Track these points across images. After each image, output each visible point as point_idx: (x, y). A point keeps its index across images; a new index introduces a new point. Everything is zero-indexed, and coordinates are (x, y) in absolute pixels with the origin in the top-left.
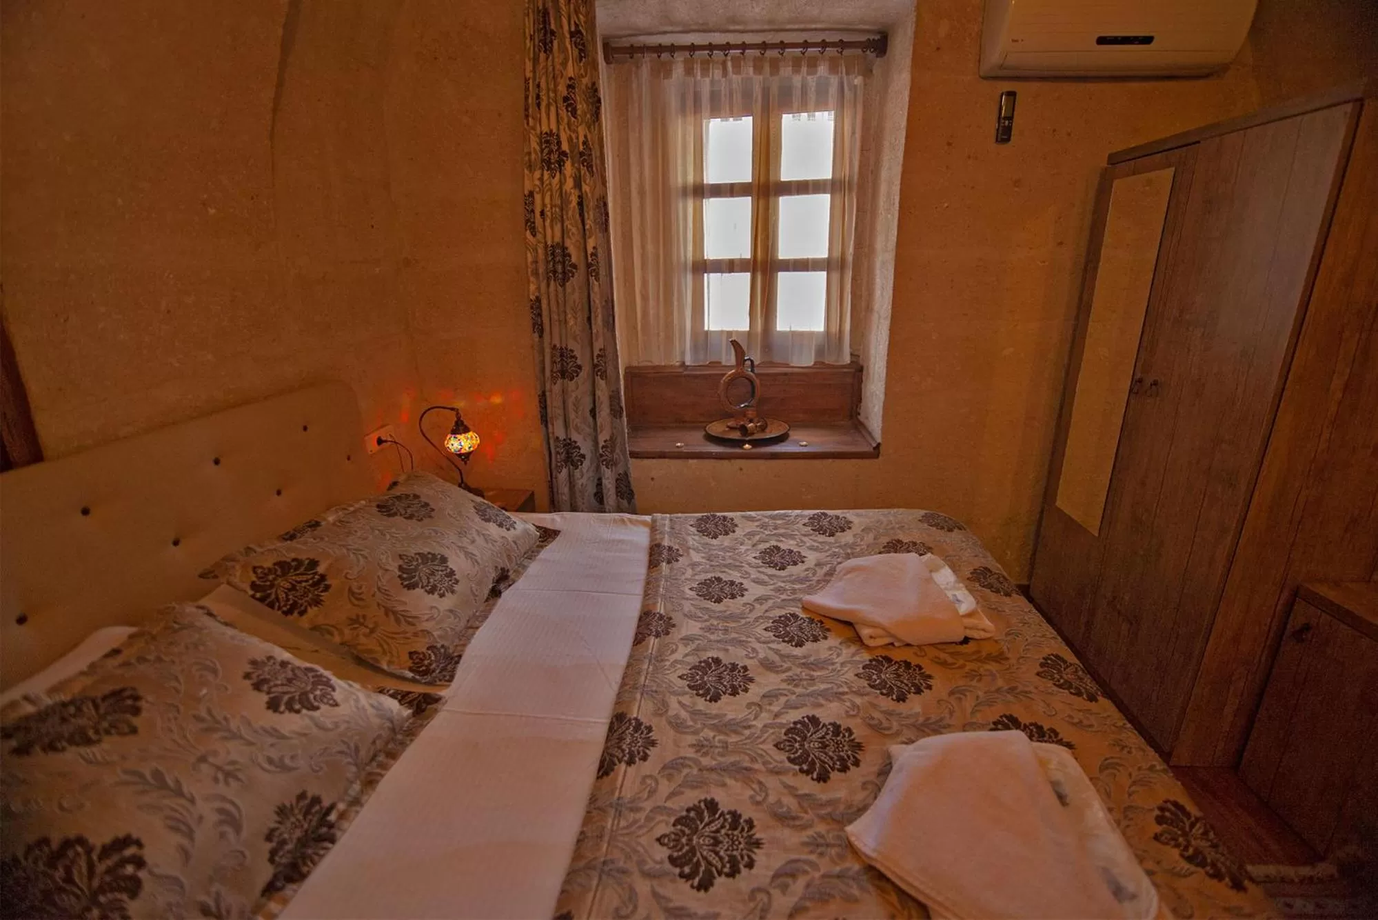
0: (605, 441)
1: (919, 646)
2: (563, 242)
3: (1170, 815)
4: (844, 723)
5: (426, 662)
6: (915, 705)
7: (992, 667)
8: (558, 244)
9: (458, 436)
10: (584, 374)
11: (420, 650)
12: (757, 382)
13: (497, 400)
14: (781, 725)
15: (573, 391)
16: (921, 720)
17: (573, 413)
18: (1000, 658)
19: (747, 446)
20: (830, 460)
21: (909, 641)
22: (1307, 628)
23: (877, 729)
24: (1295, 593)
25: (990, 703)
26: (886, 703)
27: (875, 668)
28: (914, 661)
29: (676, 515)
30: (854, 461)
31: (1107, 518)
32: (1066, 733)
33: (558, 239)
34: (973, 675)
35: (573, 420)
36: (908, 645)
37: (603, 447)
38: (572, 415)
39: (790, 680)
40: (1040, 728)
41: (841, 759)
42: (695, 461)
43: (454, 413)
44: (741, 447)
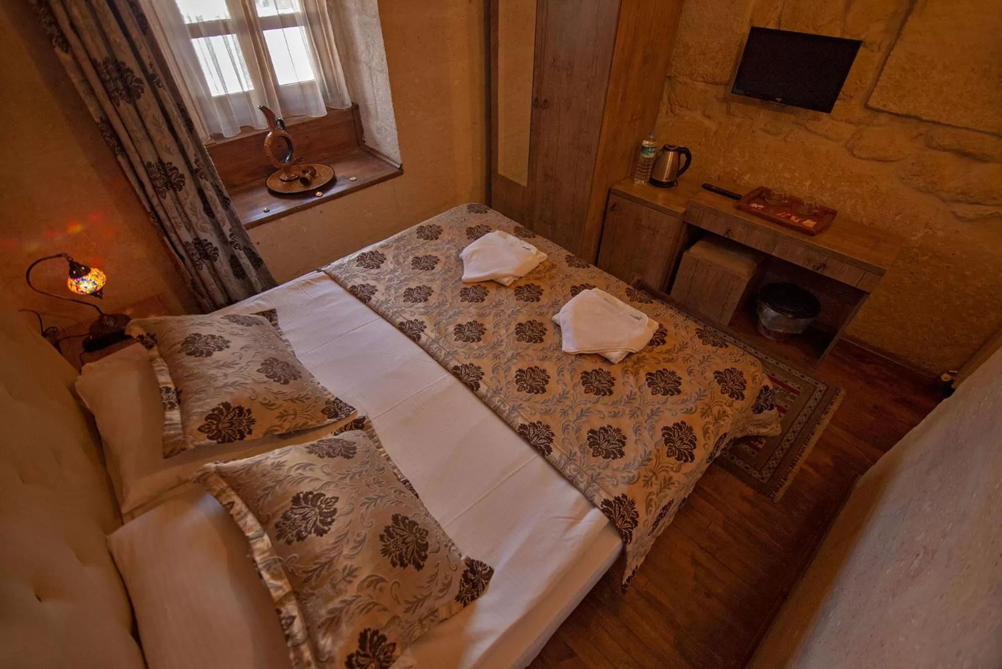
0: (230, 230)
1: (525, 276)
2: (114, 56)
3: (629, 293)
4: (531, 319)
5: (332, 410)
6: (544, 300)
7: (554, 271)
8: (107, 59)
9: (84, 278)
10: (188, 181)
11: (324, 408)
12: (290, 136)
13: (78, 228)
14: (512, 334)
15: (185, 199)
16: (551, 304)
17: (194, 217)
18: (553, 266)
19: (318, 194)
20: (376, 185)
21: (521, 276)
22: (614, 205)
23: (541, 314)
24: (609, 192)
25: (564, 285)
26: (535, 304)
27: (519, 293)
28: (529, 283)
29: (336, 263)
30: (390, 181)
31: (532, 177)
32: (591, 282)
33: (105, 53)
34: (551, 278)
35: (196, 224)
36: (521, 278)
37: (231, 236)
38: (194, 219)
39: (497, 315)
40: (583, 285)
41: (541, 331)
42: (286, 218)
43: (63, 258)
44: (315, 196)
